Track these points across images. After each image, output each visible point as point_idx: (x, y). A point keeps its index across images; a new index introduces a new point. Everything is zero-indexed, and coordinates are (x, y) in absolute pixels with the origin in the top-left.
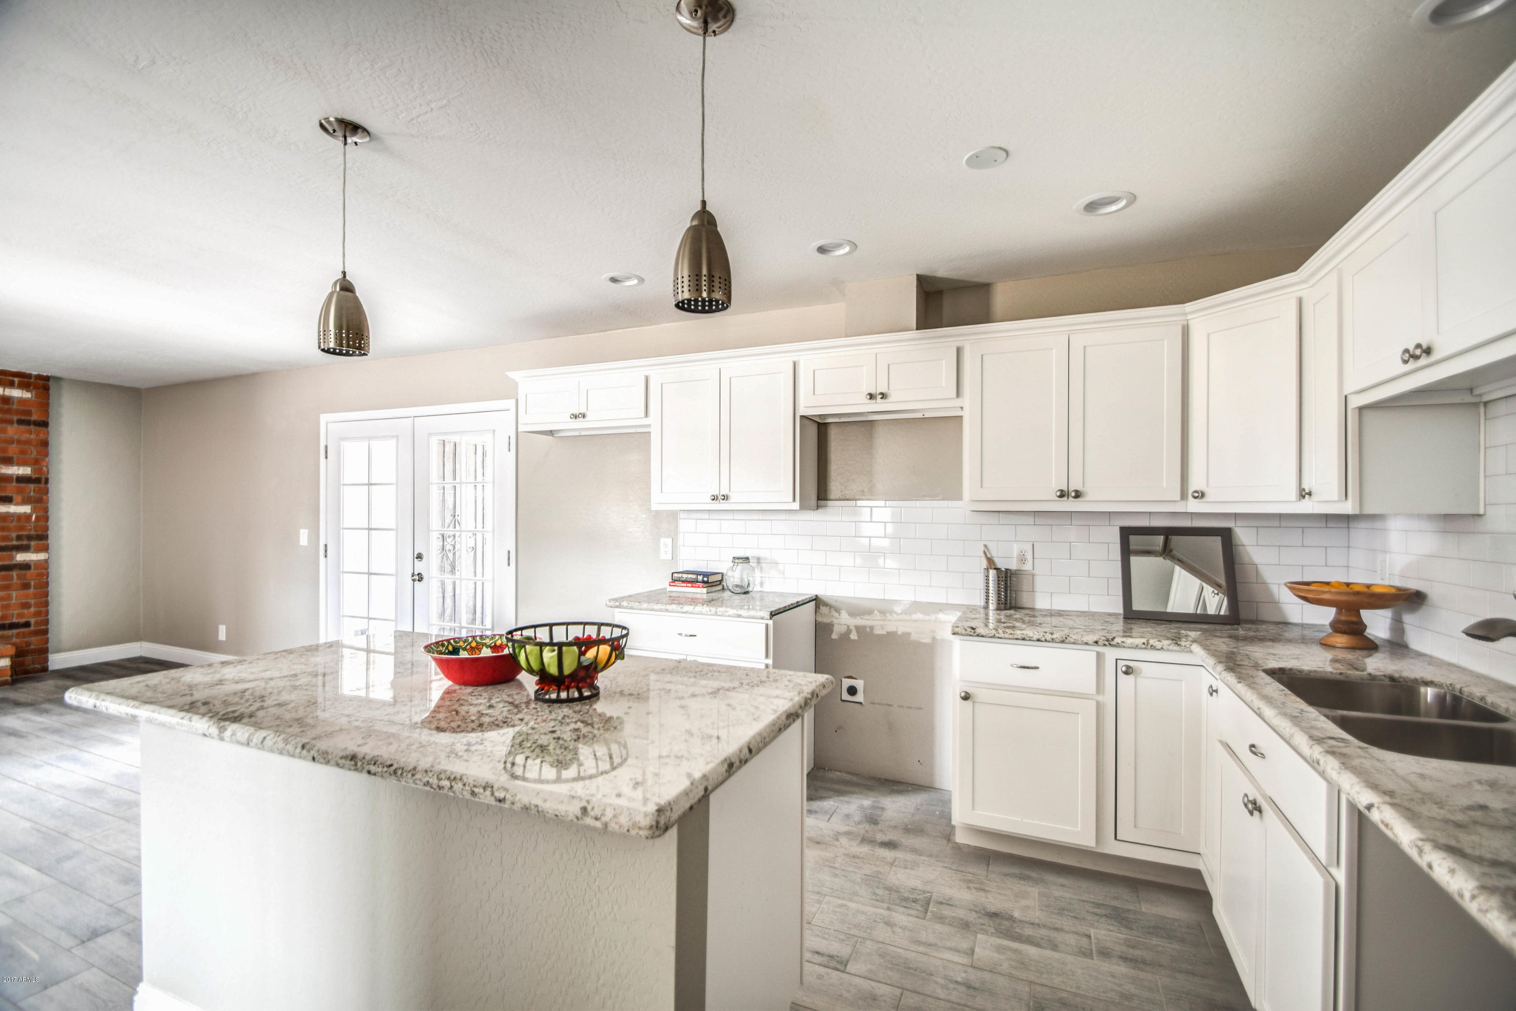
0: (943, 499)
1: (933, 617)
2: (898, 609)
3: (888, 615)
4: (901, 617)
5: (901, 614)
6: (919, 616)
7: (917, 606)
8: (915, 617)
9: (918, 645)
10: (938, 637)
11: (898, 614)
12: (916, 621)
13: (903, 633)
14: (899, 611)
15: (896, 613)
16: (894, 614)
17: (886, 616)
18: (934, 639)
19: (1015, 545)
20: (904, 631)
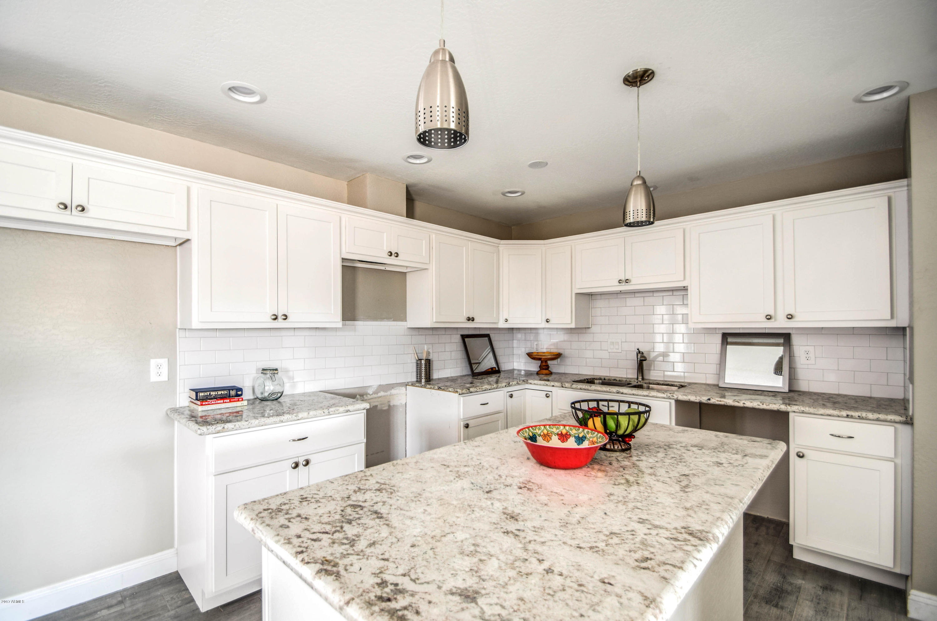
0: (394, 321)
1: (389, 393)
2: (370, 391)
3: (365, 396)
4: (372, 396)
5: (372, 394)
6: (382, 394)
7: (382, 388)
8: (380, 394)
9: (382, 411)
10: (391, 405)
11: (371, 395)
12: (380, 397)
13: (373, 406)
14: (371, 393)
15: (369, 394)
16: (369, 396)
17: (364, 398)
18: (389, 406)
19: (426, 346)
20: (374, 405)
